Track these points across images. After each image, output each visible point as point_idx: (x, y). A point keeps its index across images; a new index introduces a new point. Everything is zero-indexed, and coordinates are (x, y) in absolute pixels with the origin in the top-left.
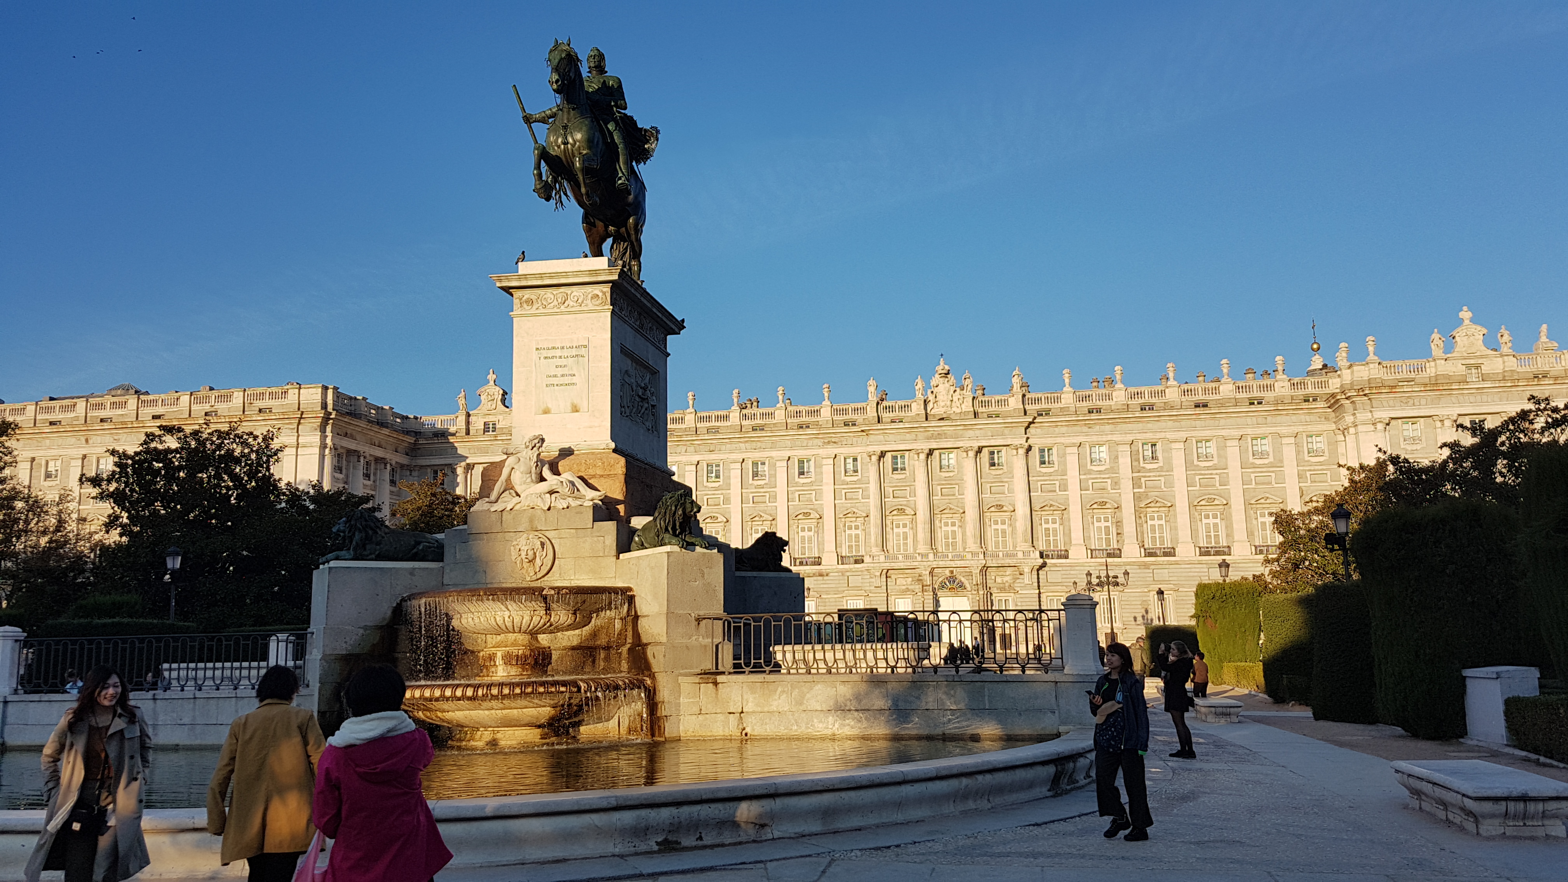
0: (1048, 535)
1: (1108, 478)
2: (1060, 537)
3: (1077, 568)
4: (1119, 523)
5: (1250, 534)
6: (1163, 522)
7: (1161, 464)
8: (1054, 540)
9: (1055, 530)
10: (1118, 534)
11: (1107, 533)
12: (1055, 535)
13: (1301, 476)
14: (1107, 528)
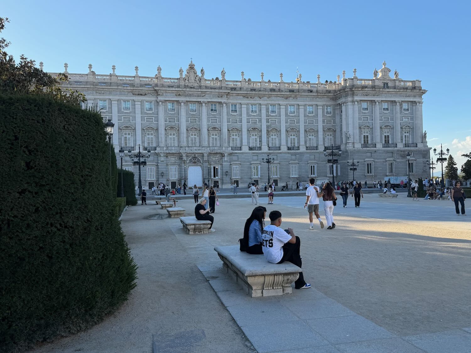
0: (233, 141)
1: (257, 118)
2: (238, 142)
3: (245, 154)
4: (261, 137)
5: (306, 142)
6: (276, 137)
7: (276, 114)
8: (236, 143)
9: (236, 139)
10: (260, 141)
11: (256, 141)
12: (236, 141)
13: (323, 122)
14: (256, 139)
